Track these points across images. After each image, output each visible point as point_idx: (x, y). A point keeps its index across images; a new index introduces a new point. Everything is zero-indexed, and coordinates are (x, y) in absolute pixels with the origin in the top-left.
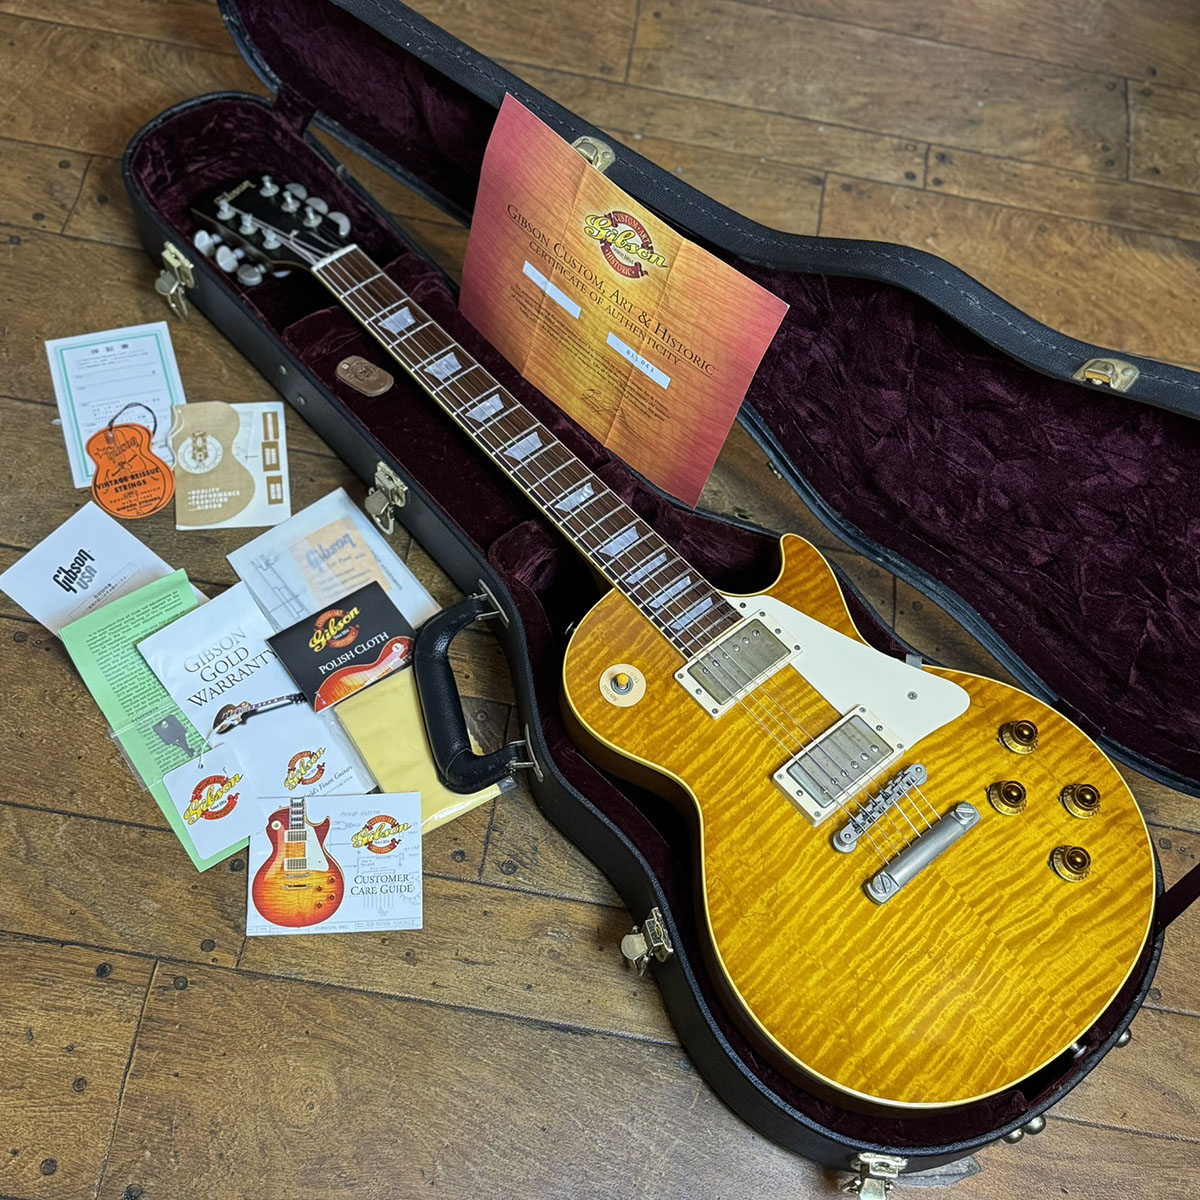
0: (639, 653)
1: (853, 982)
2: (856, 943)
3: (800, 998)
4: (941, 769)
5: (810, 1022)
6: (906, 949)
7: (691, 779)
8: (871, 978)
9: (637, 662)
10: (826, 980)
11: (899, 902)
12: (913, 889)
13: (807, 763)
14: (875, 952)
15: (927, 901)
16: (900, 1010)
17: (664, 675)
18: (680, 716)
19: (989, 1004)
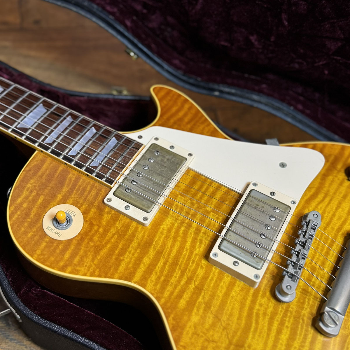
0: (70, 192)
4: (325, 211)
7: (143, 281)
9: (71, 200)
17: (96, 204)
18: (117, 232)
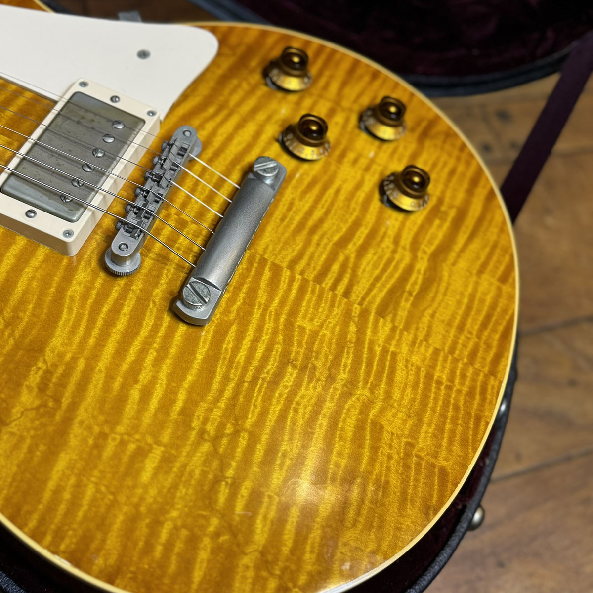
1: (206, 447)
2: (190, 391)
3: (137, 506)
4: (214, 133)
5: (164, 535)
6: (259, 370)
8: (229, 429)
10: (167, 460)
11: (227, 311)
12: (238, 288)
13: (29, 172)
14: (221, 392)
15: (262, 296)
16: (284, 455)
19: (388, 395)
